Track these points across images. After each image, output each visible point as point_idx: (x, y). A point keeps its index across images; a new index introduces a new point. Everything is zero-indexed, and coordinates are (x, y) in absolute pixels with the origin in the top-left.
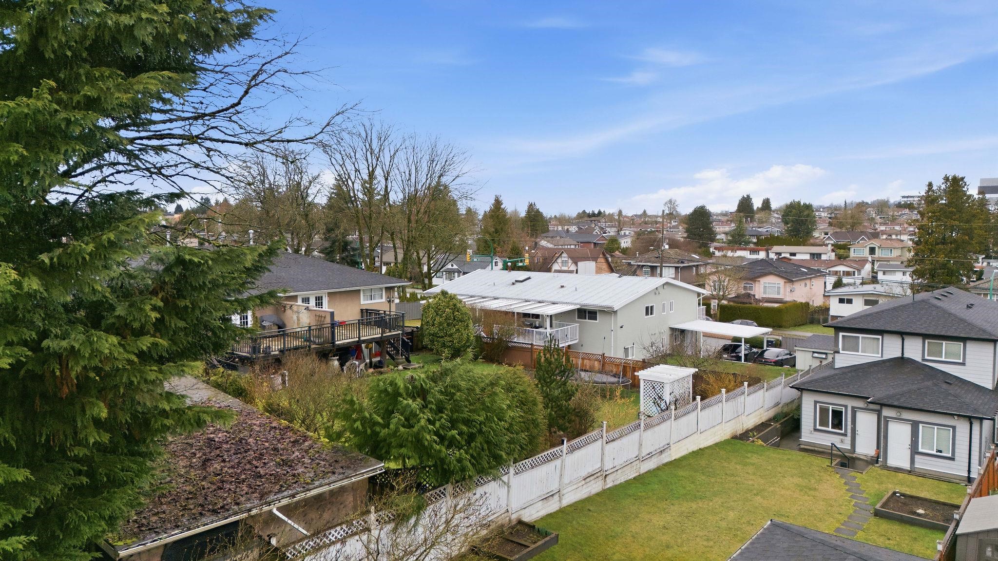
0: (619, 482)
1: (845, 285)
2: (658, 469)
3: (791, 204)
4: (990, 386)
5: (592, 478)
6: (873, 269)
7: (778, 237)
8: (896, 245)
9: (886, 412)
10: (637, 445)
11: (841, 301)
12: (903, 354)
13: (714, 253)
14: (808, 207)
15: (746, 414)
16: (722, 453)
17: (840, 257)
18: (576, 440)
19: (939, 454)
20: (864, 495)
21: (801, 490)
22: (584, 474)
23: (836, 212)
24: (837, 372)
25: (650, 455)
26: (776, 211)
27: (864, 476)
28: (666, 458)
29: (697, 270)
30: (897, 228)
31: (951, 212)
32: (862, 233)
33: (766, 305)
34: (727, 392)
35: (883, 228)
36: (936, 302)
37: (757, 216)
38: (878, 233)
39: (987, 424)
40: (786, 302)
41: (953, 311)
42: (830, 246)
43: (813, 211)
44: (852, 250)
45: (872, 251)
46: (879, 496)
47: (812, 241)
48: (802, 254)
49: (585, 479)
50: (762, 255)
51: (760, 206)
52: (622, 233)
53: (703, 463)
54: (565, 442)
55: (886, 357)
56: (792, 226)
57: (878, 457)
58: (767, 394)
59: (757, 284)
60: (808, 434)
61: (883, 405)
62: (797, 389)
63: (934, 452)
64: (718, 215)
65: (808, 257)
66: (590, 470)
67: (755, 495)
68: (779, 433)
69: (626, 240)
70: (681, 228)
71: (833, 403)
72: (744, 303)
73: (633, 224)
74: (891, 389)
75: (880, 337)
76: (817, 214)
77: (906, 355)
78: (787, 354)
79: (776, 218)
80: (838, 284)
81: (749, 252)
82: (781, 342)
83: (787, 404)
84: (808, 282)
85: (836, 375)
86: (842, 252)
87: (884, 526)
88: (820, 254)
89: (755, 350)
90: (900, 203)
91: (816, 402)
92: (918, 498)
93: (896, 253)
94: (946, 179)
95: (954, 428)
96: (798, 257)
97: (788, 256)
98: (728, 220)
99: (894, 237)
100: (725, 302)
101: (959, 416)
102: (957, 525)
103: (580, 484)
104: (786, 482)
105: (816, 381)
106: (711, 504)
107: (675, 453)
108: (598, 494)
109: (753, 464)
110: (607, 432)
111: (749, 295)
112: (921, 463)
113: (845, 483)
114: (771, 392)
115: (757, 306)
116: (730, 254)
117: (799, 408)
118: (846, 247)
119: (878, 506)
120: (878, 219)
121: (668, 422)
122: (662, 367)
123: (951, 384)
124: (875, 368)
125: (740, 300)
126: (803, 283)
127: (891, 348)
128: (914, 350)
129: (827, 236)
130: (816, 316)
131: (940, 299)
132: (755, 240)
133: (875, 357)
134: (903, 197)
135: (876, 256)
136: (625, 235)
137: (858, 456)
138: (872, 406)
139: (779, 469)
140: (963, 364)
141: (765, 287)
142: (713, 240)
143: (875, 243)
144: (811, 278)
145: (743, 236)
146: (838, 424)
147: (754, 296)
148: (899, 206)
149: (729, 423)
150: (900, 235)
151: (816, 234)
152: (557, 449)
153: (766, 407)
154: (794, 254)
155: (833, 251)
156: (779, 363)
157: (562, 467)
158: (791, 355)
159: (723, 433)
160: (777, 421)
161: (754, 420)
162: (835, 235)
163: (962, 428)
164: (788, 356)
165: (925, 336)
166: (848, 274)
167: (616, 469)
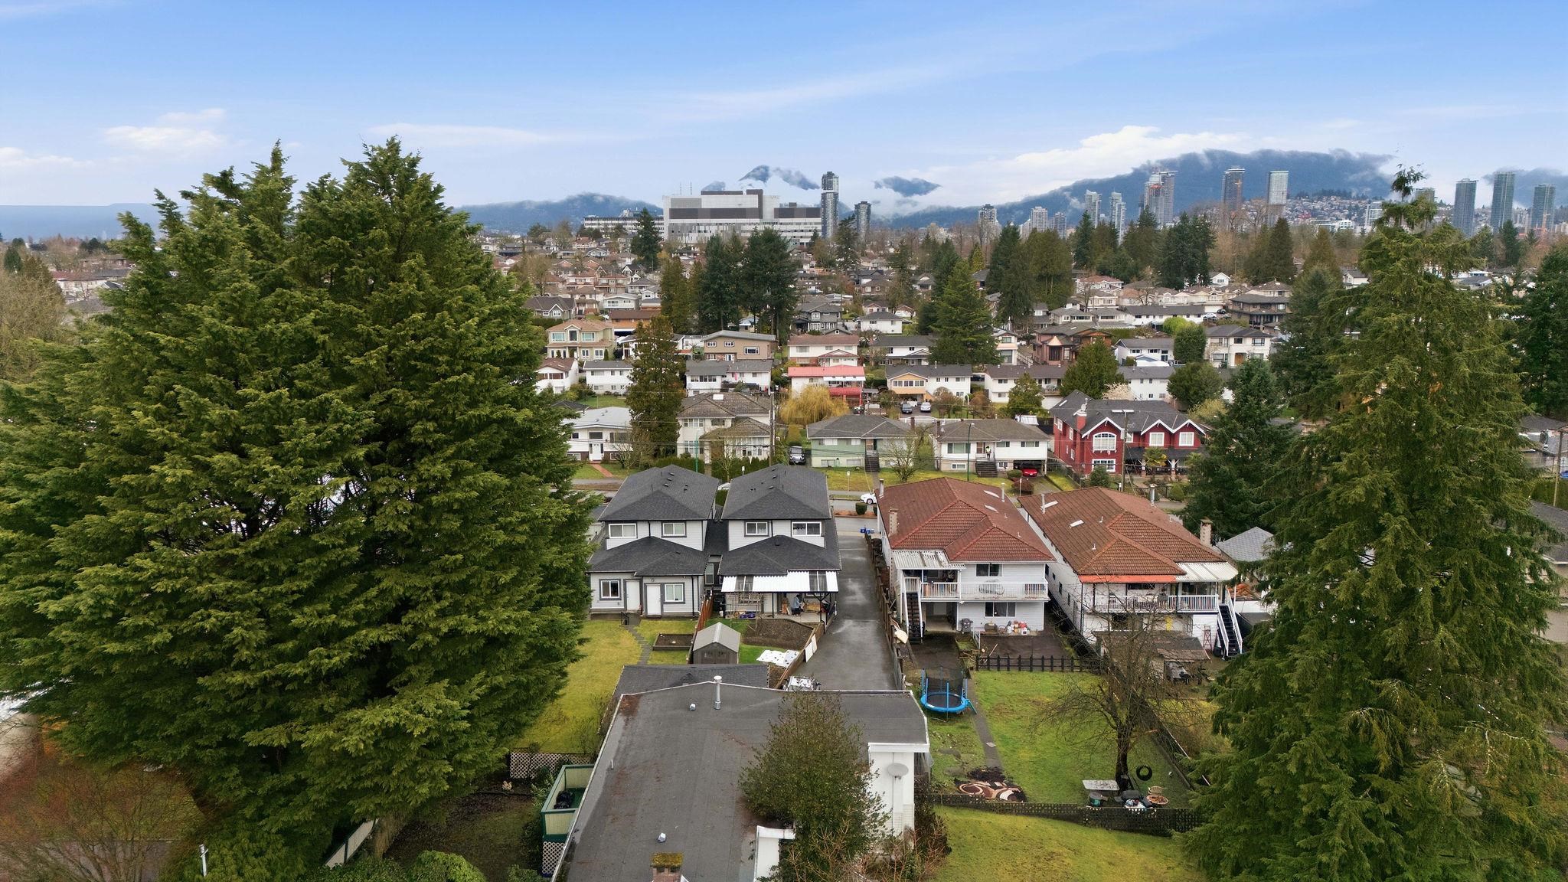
4: (700, 548)
9: (645, 581)
12: (650, 534)
19: (677, 601)
20: (644, 639)
24: (609, 553)
27: (637, 625)
30: (589, 279)
32: (555, 299)
35: (570, 279)
36: (665, 490)
39: (701, 575)
41: (677, 499)
44: (550, 335)
45: (573, 335)
46: (653, 638)
55: (639, 538)
57: (642, 611)
60: (596, 604)
61: (642, 575)
63: (674, 601)
71: (611, 578)
74: (646, 562)
75: (635, 525)
77: (652, 535)
85: (609, 555)
87: (659, 655)
91: (600, 579)
92: (671, 635)
95: (684, 584)
101: (686, 575)
102: (693, 647)
105: (599, 564)
112: (667, 609)
113: (631, 635)
119: (654, 645)
120: (561, 256)
123: (681, 551)
124: (634, 547)
127: (643, 531)
128: (656, 531)
131: (668, 486)
133: (633, 539)
135: (578, 340)
137: (629, 613)
138: (636, 578)
140: (686, 537)
143: (575, 326)
146: (615, 593)
148: (584, 233)
163: (688, 583)
165: (662, 521)
166: (555, 376)
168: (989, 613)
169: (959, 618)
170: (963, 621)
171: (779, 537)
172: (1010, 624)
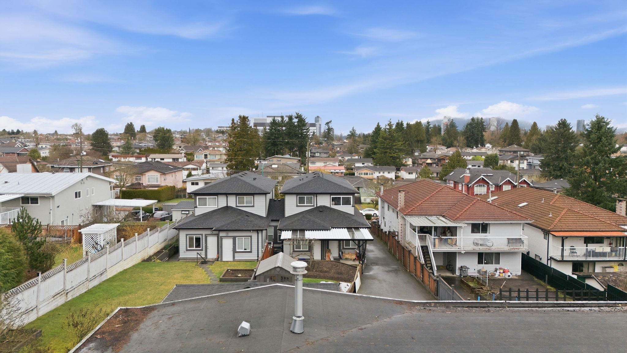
0: (76, 296)
1: (193, 175)
2: (100, 284)
3: (159, 128)
4: (264, 215)
5: (58, 295)
6: (207, 166)
7: (152, 149)
8: (217, 153)
9: (222, 234)
10: (86, 272)
11: (193, 184)
12: (227, 204)
13: (112, 160)
14: (169, 131)
15: (149, 247)
16: (138, 269)
17: (189, 160)
18: (47, 273)
19: (245, 251)
20: (214, 274)
21: (184, 278)
22: (53, 293)
23: (184, 135)
24: (196, 217)
25: (95, 277)
26: (149, 133)
27: (213, 266)
28: (104, 278)
29: (104, 170)
30: (217, 144)
31: (243, 135)
32: (200, 146)
33: (150, 189)
34: (138, 235)
35: (210, 144)
36: (240, 177)
37: (137, 136)
38: (208, 146)
39: (264, 232)
40: (162, 186)
41: (248, 182)
42: (183, 154)
43: (172, 134)
44: (195, 156)
45: (206, 156)
46: (221, 273)
47: (173, 151)
48: (168, 159)
49: (53, 297)
50: (143, 160)
51: (139, 130)
52: (40, 146)
53: (127, 276)
54: (40, 274)
55: (220, 207)
56: (160, 142)
57: (218, 258)
58: (160, 234)
59: (144, 176)
60: (183, 253)
61: (220, 231)
62: (176, 229)
63: (243, 250)
64: (111, 135)
65: (171, 160)
66: (57, 291)
67: (160, 285)
68: (168, 256)
69: (44, 152)
70: (86, 143)
71: (195, 234)
72: (136, 189)
73: (48, 140)
74: (223, 222)
75: (216, 197)
76: (174, 135)
77: (229, 205)
78: (167, 214)
79: (150, 137)
80: (189, 175)
81: (135, 158)
82: (162, 208)
83: (171, 240)
84: (173, 174)
85: (196, 219)
86: (190, 158)
87: (225, 285)
88: (178, 159)
89: (148, 214)
90: (217, 130)
91: (187, 235)
92: (238, 270)
93: (218, 157)
94: (240, 117)
95: (251, 237)
96: (166, 160)
97: (159, 160)
98: (119, 139)
99: (216, 149)
100: (124, 189)
101: (253, 230)
102: (256, 273)
103: (51, 300)
104: (175, 276)
105: (186, 223)
106: (136, 295)
107: (110, 274)
108: (63, 305)
109: (156, 272)
110: (67, 265)
111: (139, 184)
112: (238, 257)
113: (205, 271)
114: (162, 233)
115: (144, 190)
116: (123, 160)
117: (178, 240)
118: (192, 154)
119: (221, 277)
120: (207, 139)
121: (105, 256)
122: (96, 225)
123: (249, 216)
124: (215, 213)
125: (134, 187)
126: (171, 175)
127: (222, 202)
128: (232, 202)
129: (181, 149)
130: (179, 194)
131: (242, 176)
132: (138, 151)
133: (214, 207)
134: (219, 127)
135: (208, 159)
136: (42, 148)
137: (209, 260)
138: (215, 232)
139: (171, 271)
140: (253, 206)
141: (149, 178)
142: (111, 151)
143: (207, 152)
144: (175, 172)
145: (130, 148)
146: (198, 245)
147: (142, 184)
148: (217, 132)
149: (141, 252)
150: (219, 147)
151: (174, 147)
152: (35, 279)
153: (160, 242)
154: (163, 159)
155: (185, 157)
156: (163, 219)
157: (38, 291)
158: (169, 214)
159: (137, 259)
160: (166, 249)
161: (154, 250)
162: (185, 147)
163: (254, 235)
164: (168, 215)
165: (237, 194)
166: (194, 169)
167: (73, 288)
168: (480, 262)
169: (458, 264)
170: (461, 268)
171: (321, 207)
172: (496, 270)
